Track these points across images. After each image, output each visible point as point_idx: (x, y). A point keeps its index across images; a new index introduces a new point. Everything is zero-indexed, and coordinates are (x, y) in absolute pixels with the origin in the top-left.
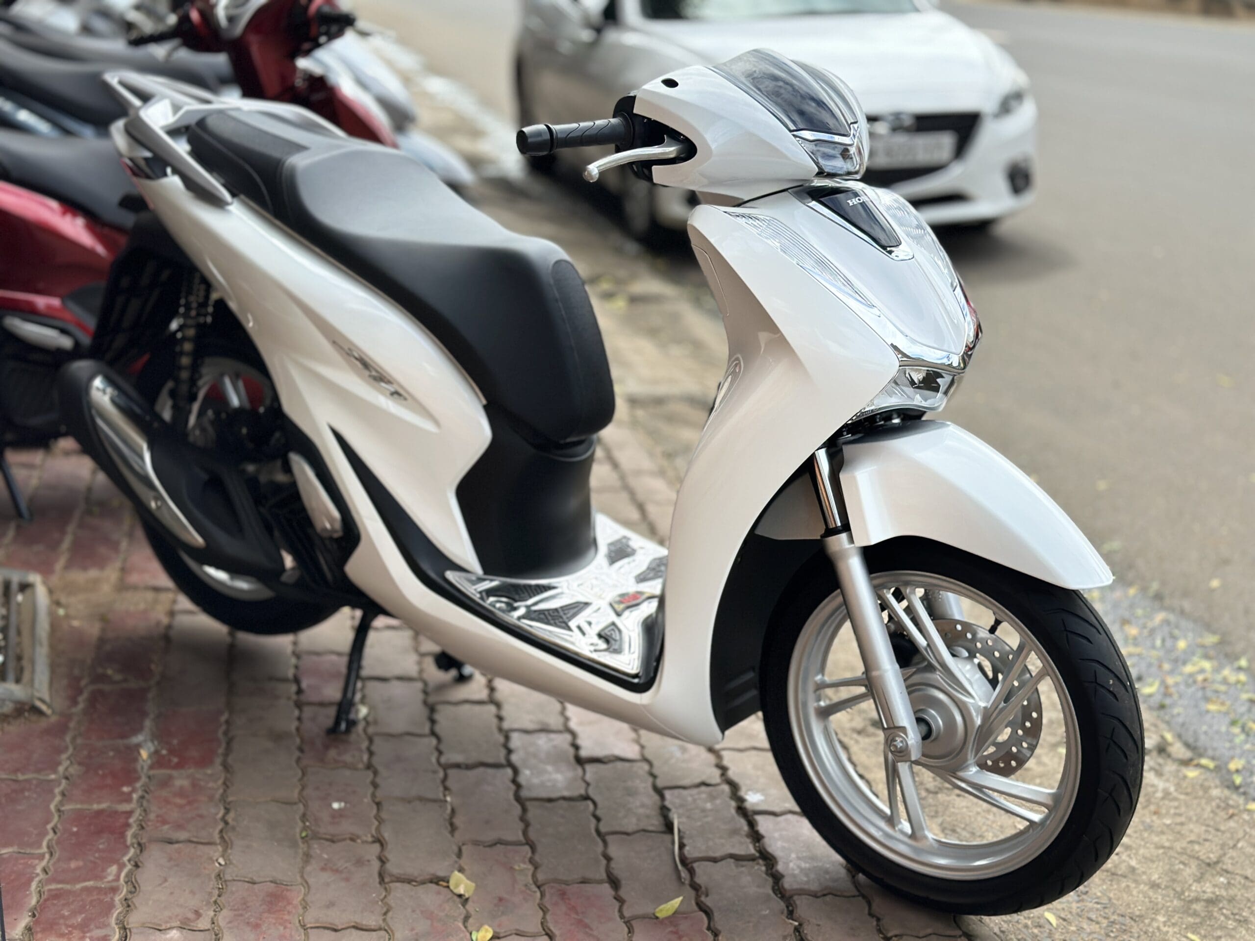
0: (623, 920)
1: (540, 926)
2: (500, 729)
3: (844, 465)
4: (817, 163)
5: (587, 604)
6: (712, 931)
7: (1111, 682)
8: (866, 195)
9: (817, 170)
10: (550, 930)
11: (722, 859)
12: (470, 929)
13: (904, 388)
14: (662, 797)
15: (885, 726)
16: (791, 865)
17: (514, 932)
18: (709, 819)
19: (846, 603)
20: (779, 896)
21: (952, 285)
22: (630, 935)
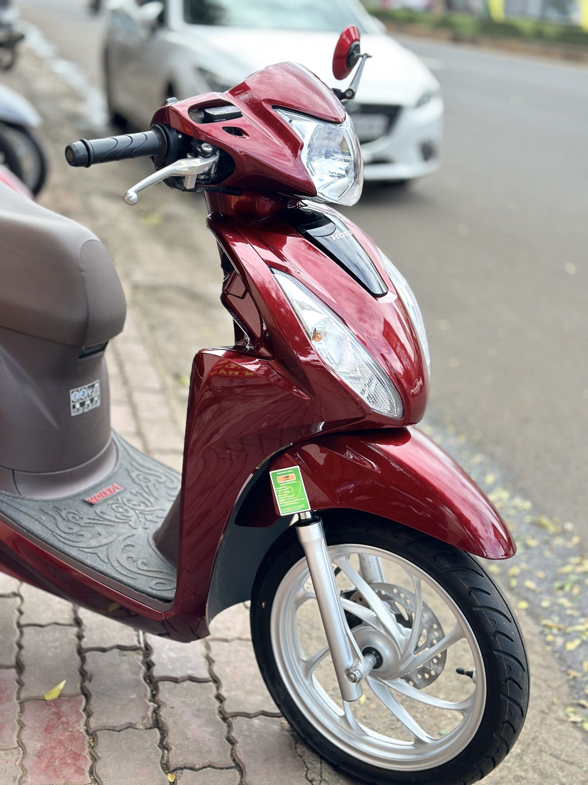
0: (18, 701)
6: (87, 713)
11: (111, 648)
16: (163, 655)
20: (148, 681)
22: (20, 714)
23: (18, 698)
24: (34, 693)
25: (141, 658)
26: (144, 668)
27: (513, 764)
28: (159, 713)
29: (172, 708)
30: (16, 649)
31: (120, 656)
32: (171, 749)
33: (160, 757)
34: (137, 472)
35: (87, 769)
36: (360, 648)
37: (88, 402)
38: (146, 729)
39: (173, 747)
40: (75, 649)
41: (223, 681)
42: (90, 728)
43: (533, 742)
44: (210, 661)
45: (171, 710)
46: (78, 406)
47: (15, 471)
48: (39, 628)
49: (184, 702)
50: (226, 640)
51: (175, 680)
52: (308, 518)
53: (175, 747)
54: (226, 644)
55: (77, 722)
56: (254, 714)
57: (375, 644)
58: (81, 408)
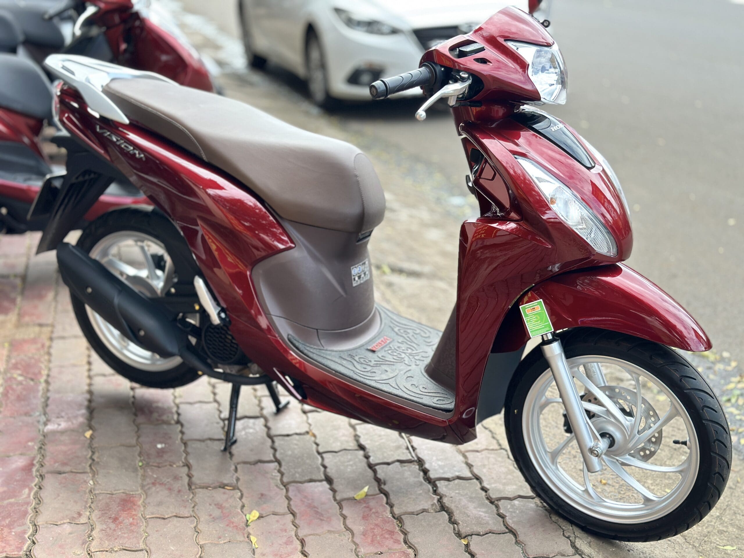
23: (335, 500)
24: (346, 495)
25: (417, 467)
26: (422, 474)
27: (715, 523)
28: (443, 501)
29: (451, 497)
30: (322, 469)
31: (401, 467)
32: (459, 523)
33: (453, 529)
34: (399, 328)
35: (402, 540)
36: (598, 432)
37: (363, 276)
38: (436, 512)
39: (460, 522)
40: (366, 465)
41: (483, 478)
42: (395, 515)
43: (728, 508)
44: (470, 466)
45: (451, 499)
46: (357, 278)
47: (319, 331)
48: (334, 454)
49: (459, 493)
50: (477, 451)
51: (448, 480)
52: (550, 339)
53: (462, 522)
54: (478, 454)
55: (385, 511)
56: (513, 498)
57: (608, 430)
58: (359, 281)
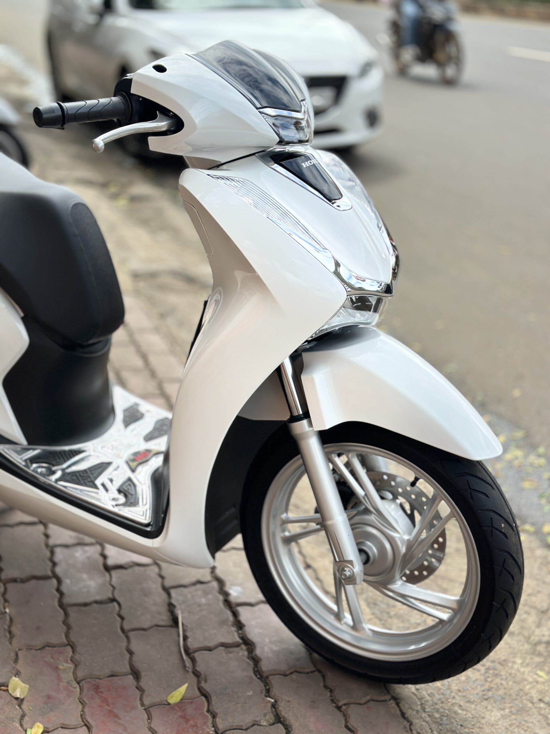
0: (143, 708)
1: (80, 719)
2: (47, 545)
3: (304, 367)
4: (278, 135)
5: (109, 464)
6: (211, 713)
7: (503, 525)
8: (315, 158)
9: (278, 139)
10: (88, 721)
11: (216, 647)
12: (25, 726)
13: (348, 310)
14: (169, 595)
15: (337, 560)
16: (266, 649)
17: (59, 726)
18: (204, 613)
19: (304, 464)
20: (258, 676)
21: (378, 226)
22: (149, 721)
23: (142, 705)
24: (157, 698)
25: (246, 653)
26: (251, 664)
28: (278, 708)
30: (127, 655)
38: (270, 725)
42: (219, 729)
48: (143, 632)
51: (283, 674)
55: (205, 723)
